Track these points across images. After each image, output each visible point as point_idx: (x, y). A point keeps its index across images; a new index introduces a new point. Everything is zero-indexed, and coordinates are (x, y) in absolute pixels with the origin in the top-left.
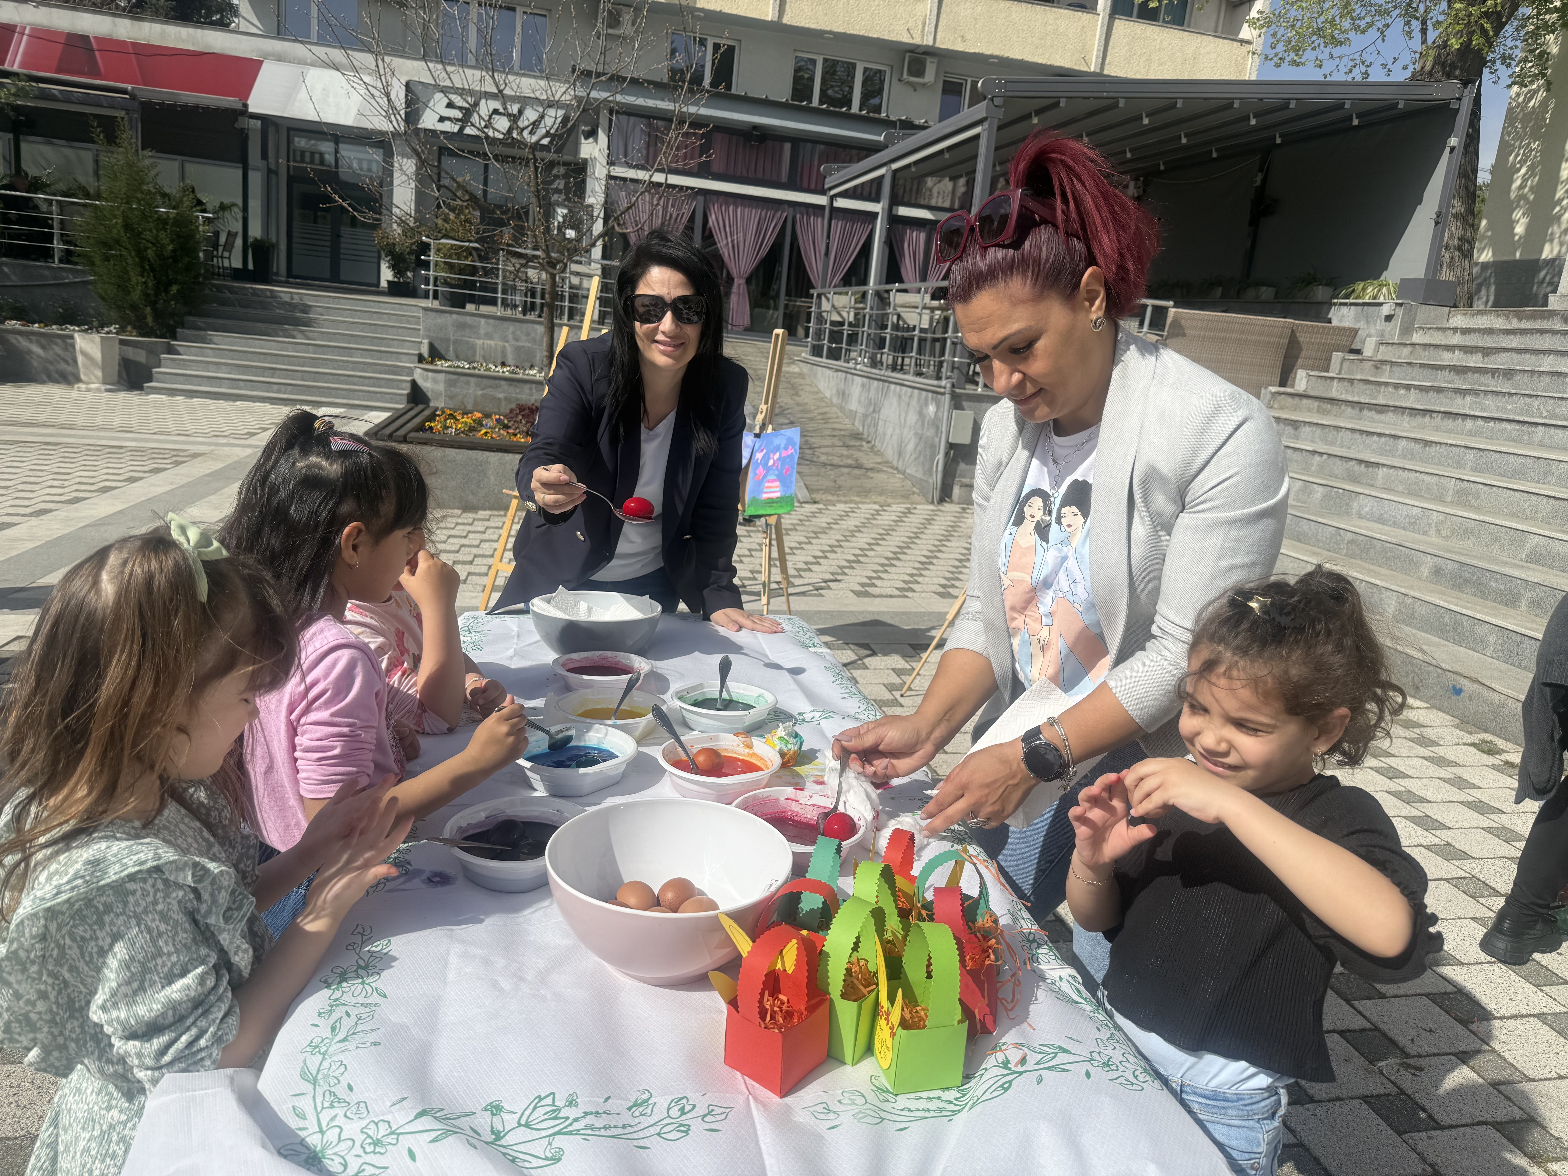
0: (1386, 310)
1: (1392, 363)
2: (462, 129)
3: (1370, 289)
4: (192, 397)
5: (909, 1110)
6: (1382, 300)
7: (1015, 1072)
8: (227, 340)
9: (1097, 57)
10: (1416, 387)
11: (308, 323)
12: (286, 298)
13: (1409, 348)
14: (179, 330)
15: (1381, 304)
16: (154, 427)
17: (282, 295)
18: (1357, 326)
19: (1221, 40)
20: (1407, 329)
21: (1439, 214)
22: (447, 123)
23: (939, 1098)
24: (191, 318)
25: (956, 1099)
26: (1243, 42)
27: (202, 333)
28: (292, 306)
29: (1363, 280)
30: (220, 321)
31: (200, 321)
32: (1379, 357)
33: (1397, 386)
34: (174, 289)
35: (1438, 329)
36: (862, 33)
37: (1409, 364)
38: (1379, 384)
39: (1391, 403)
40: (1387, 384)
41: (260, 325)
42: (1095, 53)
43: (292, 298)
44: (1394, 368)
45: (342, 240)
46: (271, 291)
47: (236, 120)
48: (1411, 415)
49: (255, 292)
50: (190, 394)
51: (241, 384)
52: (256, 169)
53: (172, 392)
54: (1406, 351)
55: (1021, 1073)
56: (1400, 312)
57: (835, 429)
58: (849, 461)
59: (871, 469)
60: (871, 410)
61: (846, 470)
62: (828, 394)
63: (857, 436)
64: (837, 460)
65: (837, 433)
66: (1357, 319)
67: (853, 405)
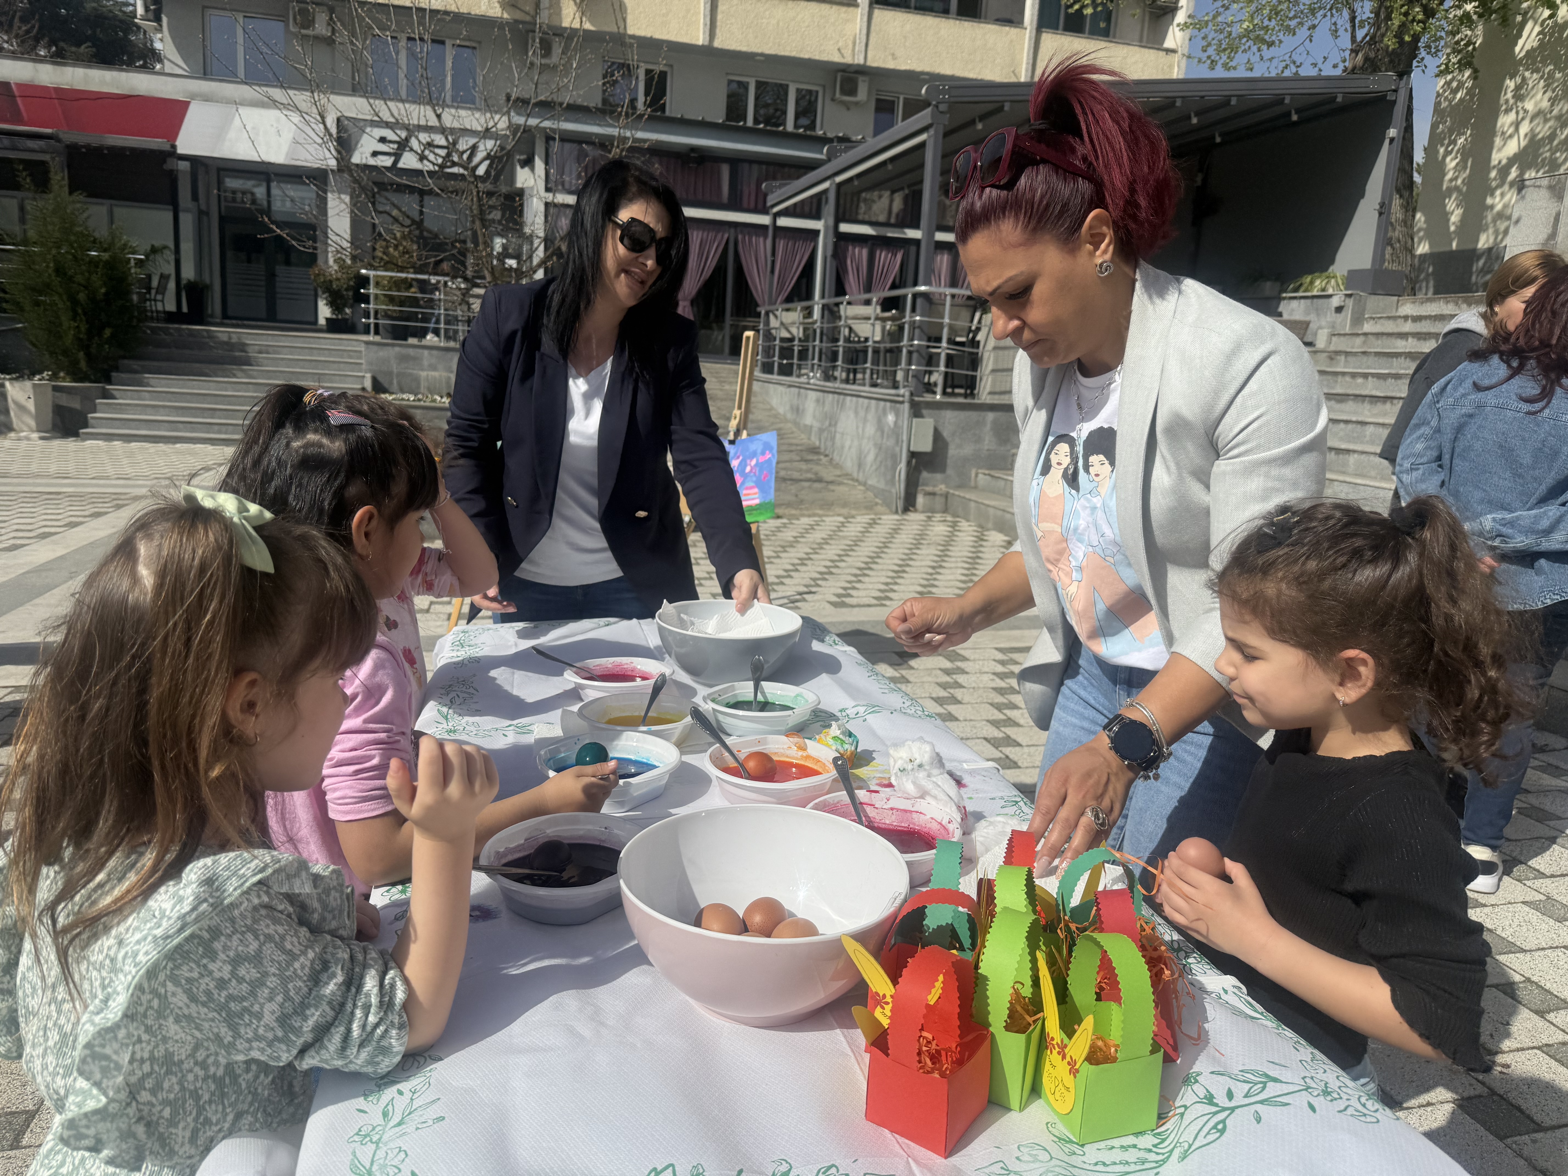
0: (1336, 302)
1: (1347, 353)
2: (395, 162)
3: (1317, 282)
4: (130, 441)
5: (1104, 1164)
6: (1330, 291)
7: (1224, 1109)
8: (163, 382)
9: (1027, 70)
10: (1374, 375)
11: (247, 362)
12: (224, 338)
13: (1362, 338)
14: (114, 374)
15: (1330, 296)
16: (92, 472)
17: (219, 335)
18: (1307, 319)
19: (1146, 50)
20: (1358, 319)
21: (1382, 205)
22: (380, 157)
23: (1135, 1146)
24: (126, 362)
25: (1155, 1146)
26: (1169, 51)
27: (137, 376)
28: (229, 346)
29: (1311, 272)
30: (156, 364)
31: (135, 364)
32: (1332, 348)
33: (1354, 375)
34: (108, 332)
35: (1389, 318)
36: (794, 54)
37: (1364, 353)
38: (1336, 374)
39: (1350, 391)
40: (1344, 374)
41: (198, 365)
42: (1024, 66)
43: (230, 338)
44: (1350, 359)
45: (278, 279)
46: (207, 331)
47: (165, 162)
48: (1371, 403)
49: (192, 333)
50: (128, 438)
51: (181, 426)
52: (187, 210)
53: (109, 437)
54: (1359, 341)
55: (1233, 1109)
56: (1350, 303)
57: (791, 445)
58: (809, 476)
59: (832, 482)
60: (827, 423)
61: (806, 484)
62: (781, 411)
63: (815, 450)
64: (796, 475)
65: (793, 448)
66: (1307, 312)
67: (808, 419)
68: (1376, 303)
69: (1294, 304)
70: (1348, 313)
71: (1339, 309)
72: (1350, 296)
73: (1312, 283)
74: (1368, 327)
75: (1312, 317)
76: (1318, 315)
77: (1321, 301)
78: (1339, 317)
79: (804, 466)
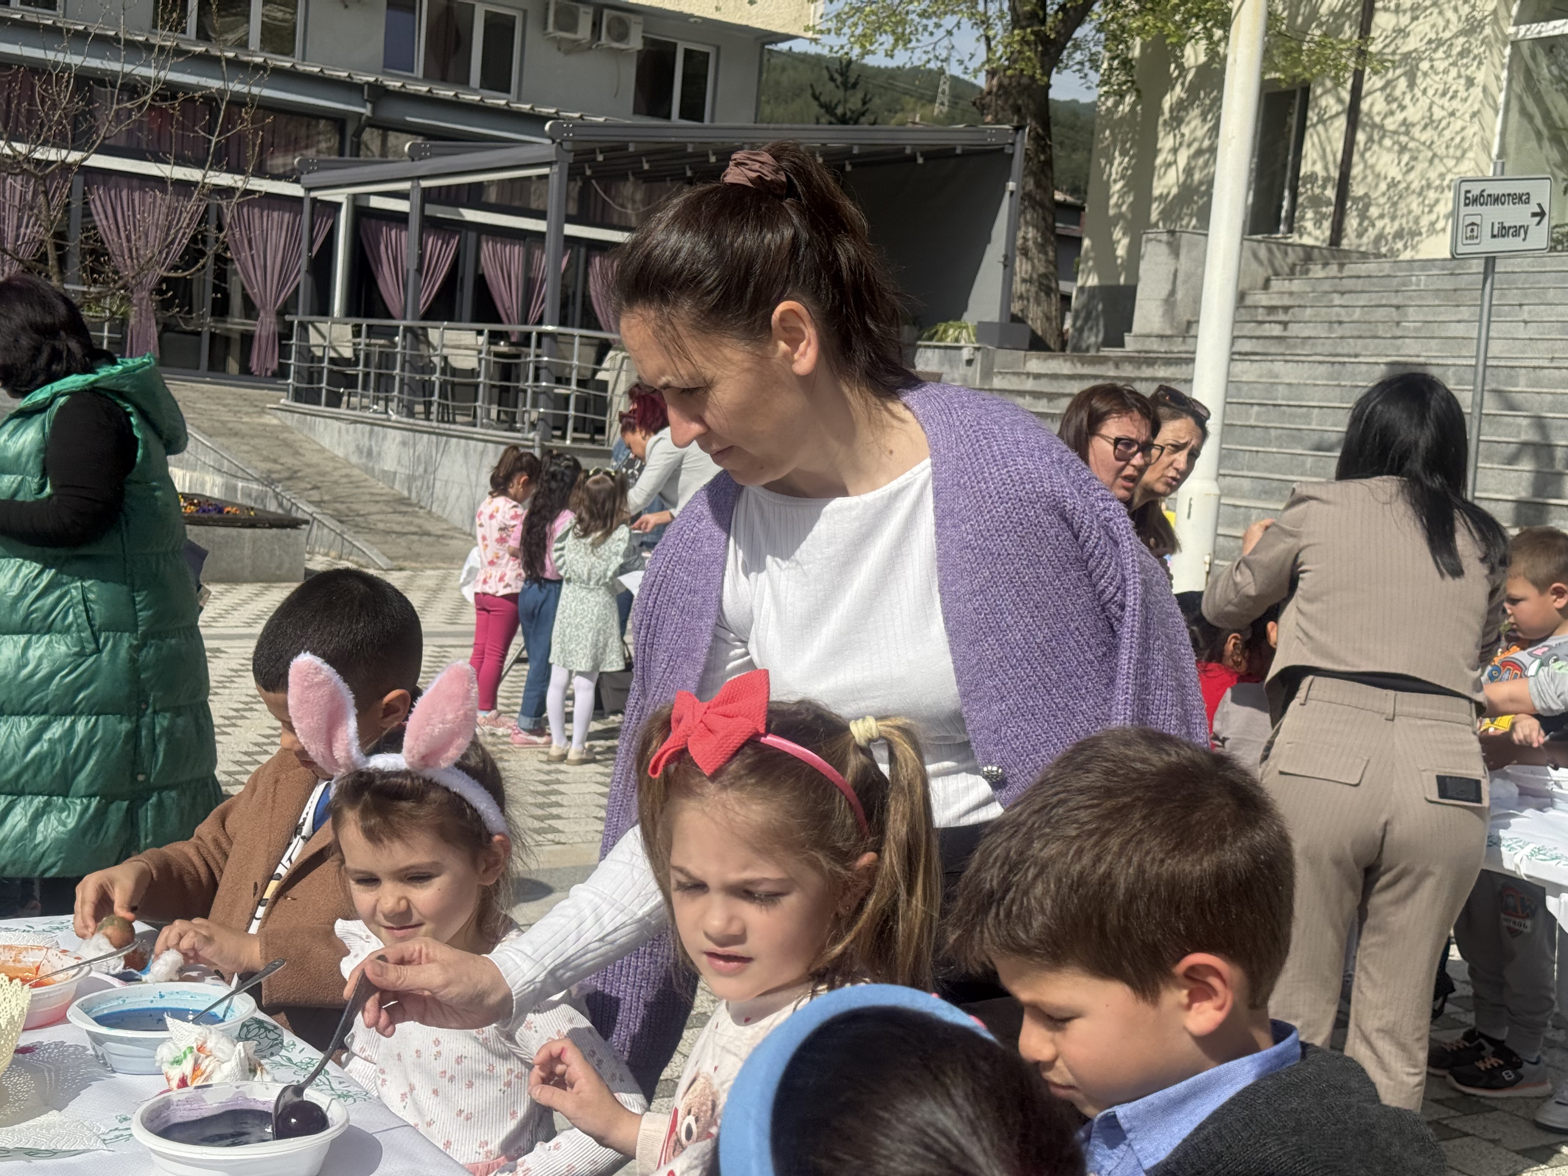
0: (967, 354)
3: (951, 331)
6: (962, 343)
15: (962, 348)
18: (941, 370)
20: (986, 374)
21: (1006, 257)
35: (1014, 374)
56: (979, 356)
57: (372, 494)
58: (413, 529)
59: (442, 536)
60: (421, 469)
61: (416, 538)
62: (340, 453)
63: (404, 501)
64: (397, 528)
65: (378, 498)
66: (941, 364)
67: (389, 464)
68: (1003, 357)
69: (929, 353)
70: (977, 366)
71: (969, 362)
72: (977, 349)
73: (945, 331)
74: (998, 383)
75: (945, 369)
76: (951, 367)
77: (953, 352)
78: (970, 371)
79: (400, 518)
